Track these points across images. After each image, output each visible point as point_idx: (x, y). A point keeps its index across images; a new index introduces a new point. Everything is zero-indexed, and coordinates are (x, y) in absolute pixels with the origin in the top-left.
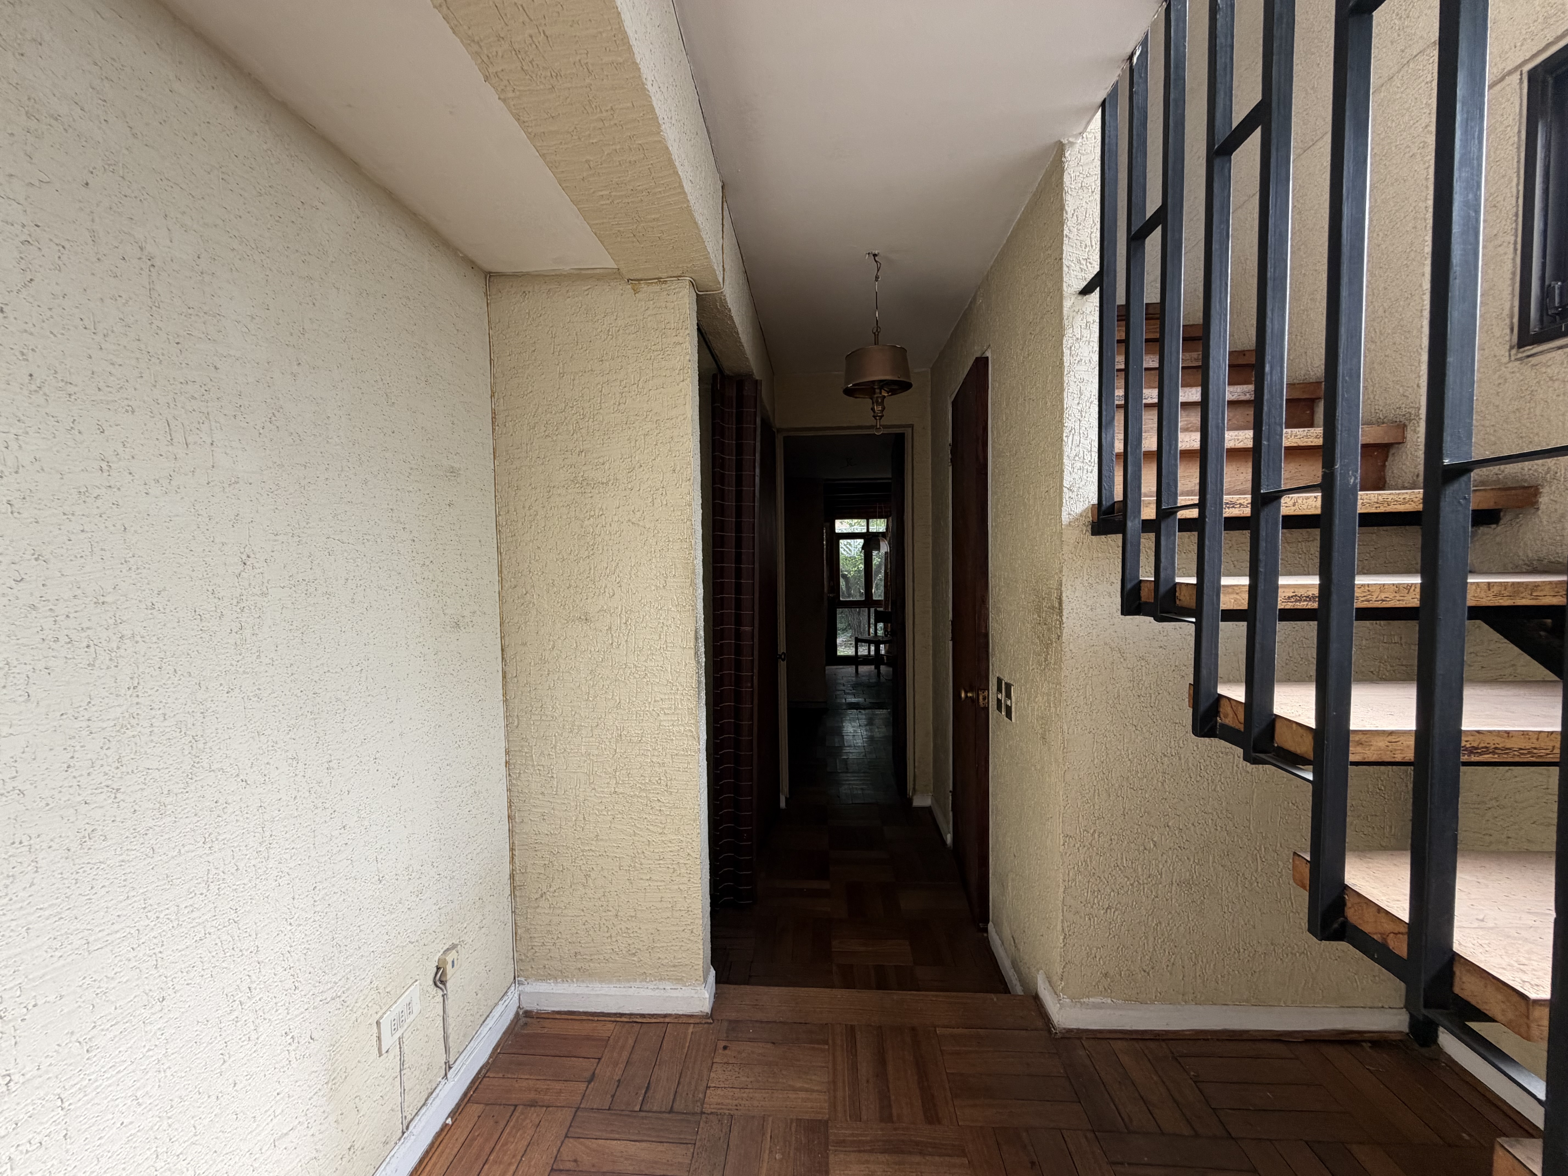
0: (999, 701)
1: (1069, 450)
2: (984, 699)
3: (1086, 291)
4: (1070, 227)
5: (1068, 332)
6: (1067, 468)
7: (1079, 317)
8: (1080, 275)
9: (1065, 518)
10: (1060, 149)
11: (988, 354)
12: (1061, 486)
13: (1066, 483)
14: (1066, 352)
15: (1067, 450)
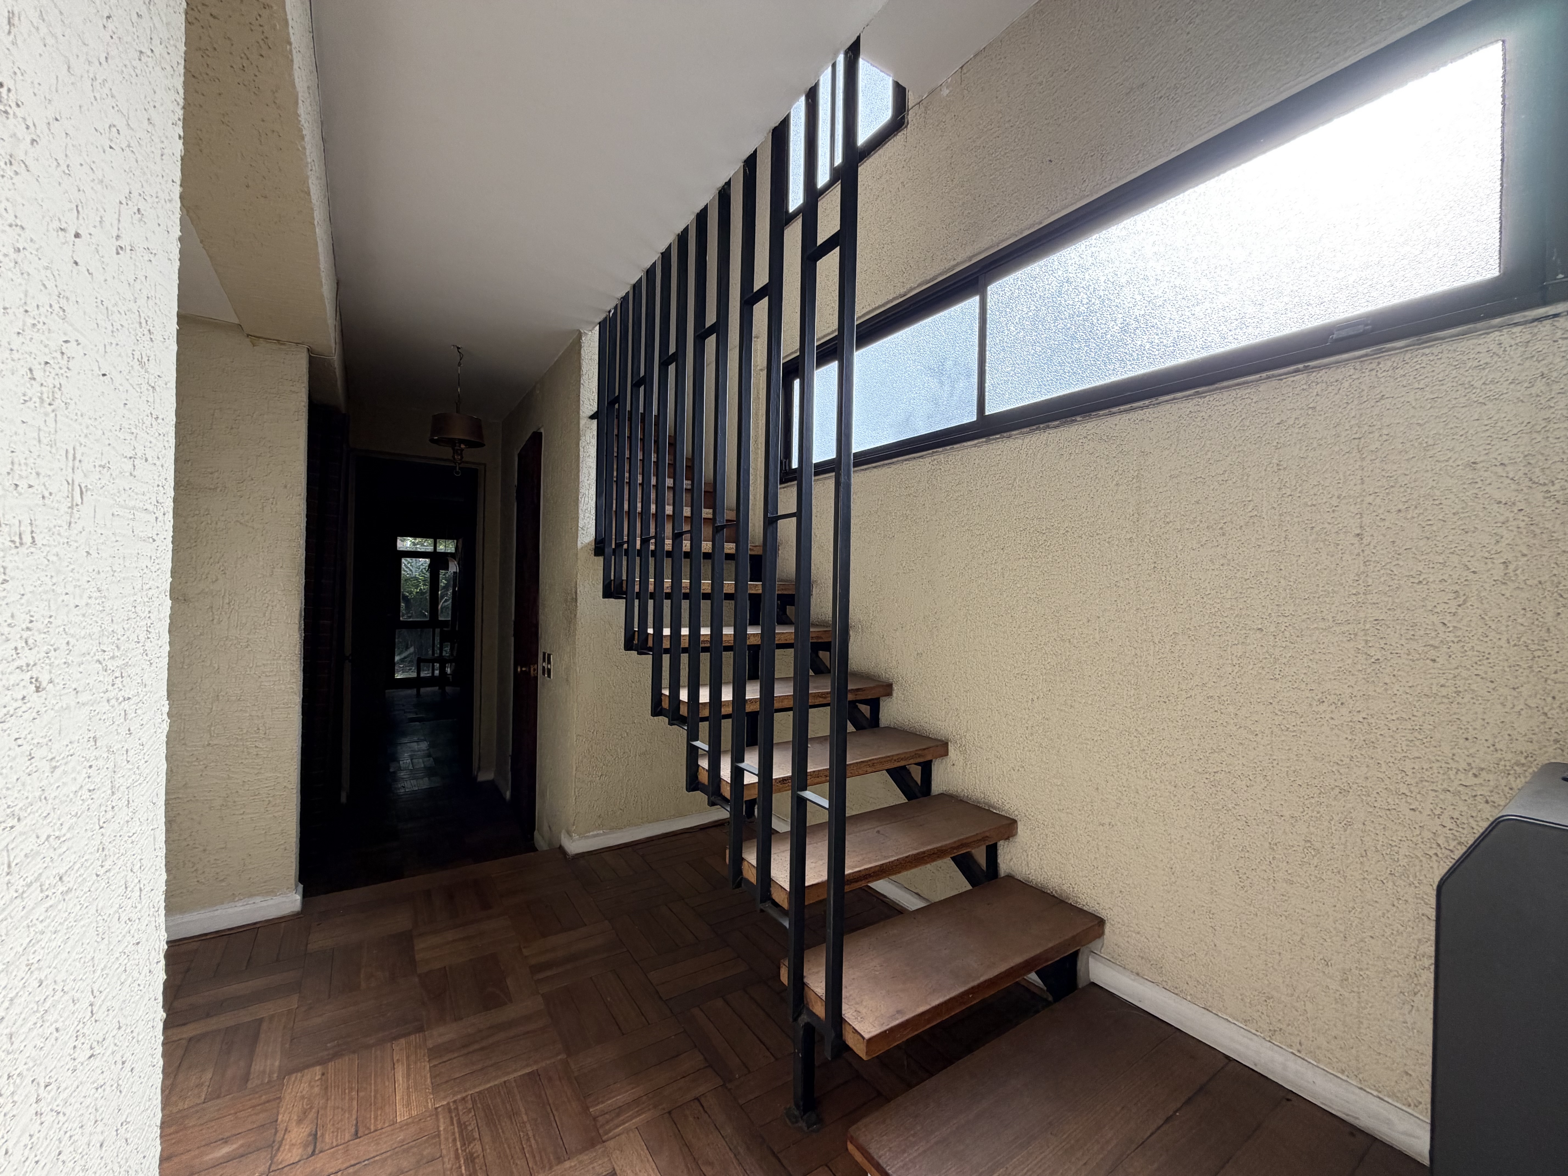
0: (544, 667)
1: (582, 506)
2: (534, 670)
3: (592, 417)
4: (584, 379)
5: (583, 438)
6: (581, 516)
7: (589, 431)
8: (590, 407)
9: (579, 545)
10: (580, 335)
11: (542, 430)
12: (578, 526)
13: (580, 525)
14: (581, 449)
15: (581, 506)
